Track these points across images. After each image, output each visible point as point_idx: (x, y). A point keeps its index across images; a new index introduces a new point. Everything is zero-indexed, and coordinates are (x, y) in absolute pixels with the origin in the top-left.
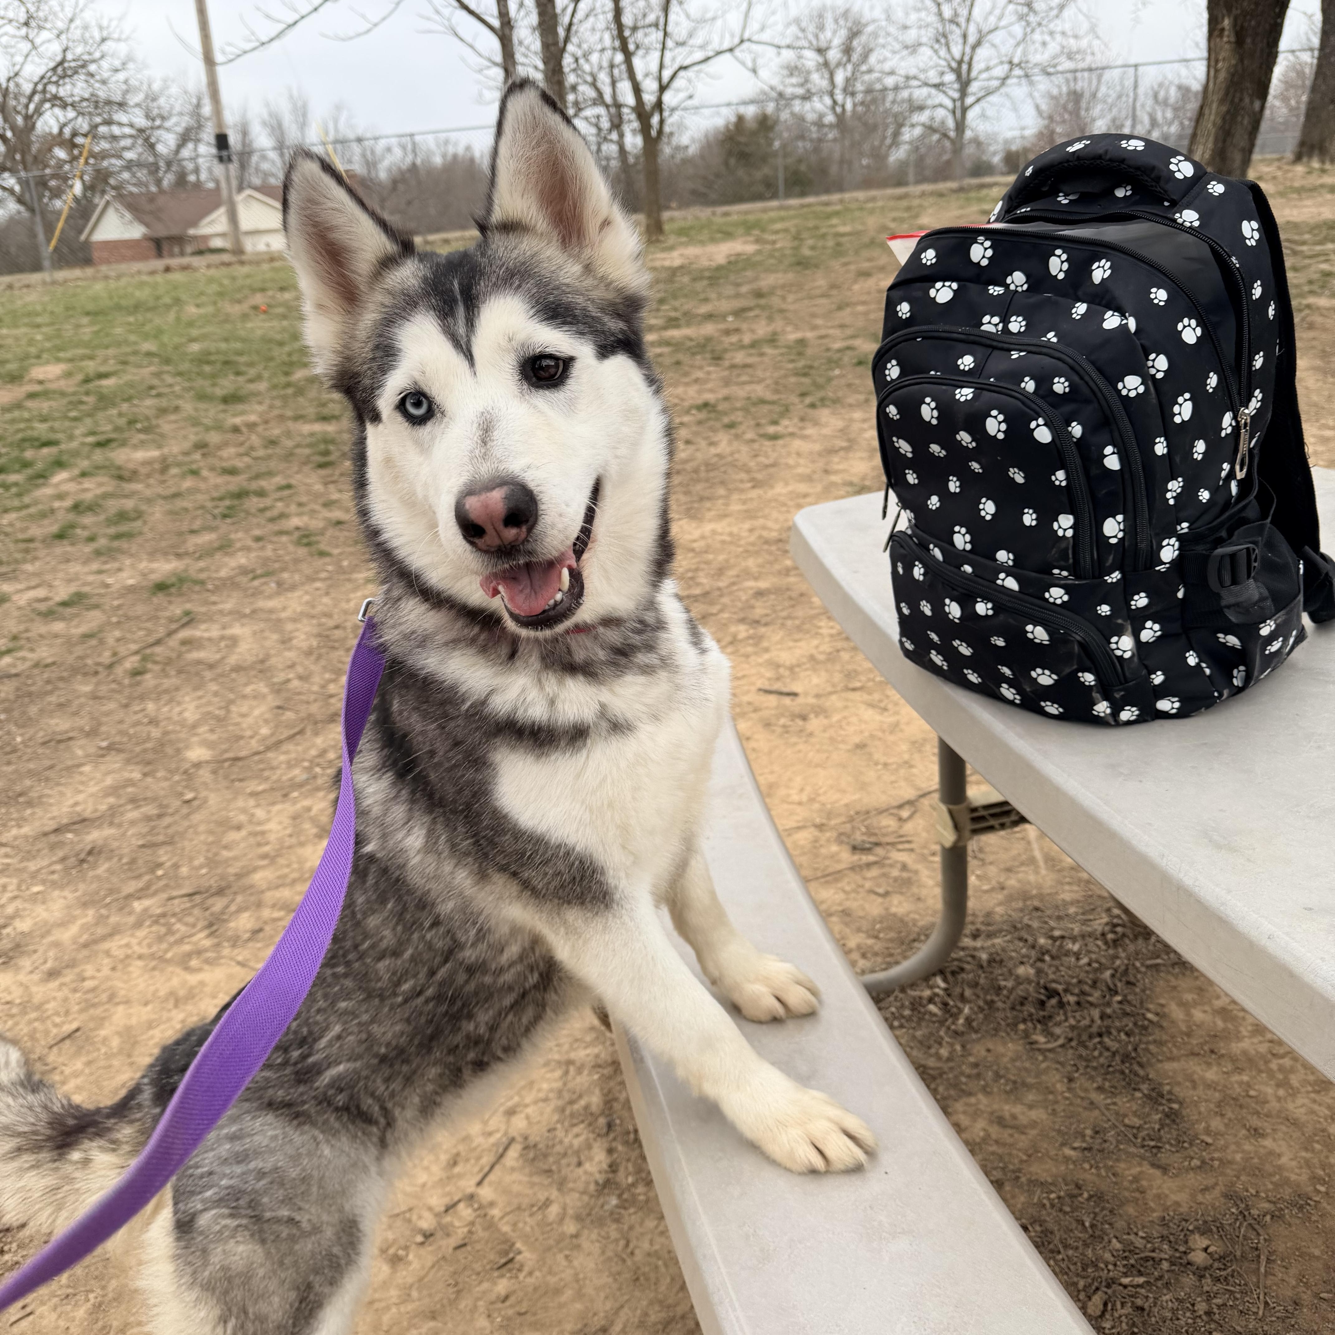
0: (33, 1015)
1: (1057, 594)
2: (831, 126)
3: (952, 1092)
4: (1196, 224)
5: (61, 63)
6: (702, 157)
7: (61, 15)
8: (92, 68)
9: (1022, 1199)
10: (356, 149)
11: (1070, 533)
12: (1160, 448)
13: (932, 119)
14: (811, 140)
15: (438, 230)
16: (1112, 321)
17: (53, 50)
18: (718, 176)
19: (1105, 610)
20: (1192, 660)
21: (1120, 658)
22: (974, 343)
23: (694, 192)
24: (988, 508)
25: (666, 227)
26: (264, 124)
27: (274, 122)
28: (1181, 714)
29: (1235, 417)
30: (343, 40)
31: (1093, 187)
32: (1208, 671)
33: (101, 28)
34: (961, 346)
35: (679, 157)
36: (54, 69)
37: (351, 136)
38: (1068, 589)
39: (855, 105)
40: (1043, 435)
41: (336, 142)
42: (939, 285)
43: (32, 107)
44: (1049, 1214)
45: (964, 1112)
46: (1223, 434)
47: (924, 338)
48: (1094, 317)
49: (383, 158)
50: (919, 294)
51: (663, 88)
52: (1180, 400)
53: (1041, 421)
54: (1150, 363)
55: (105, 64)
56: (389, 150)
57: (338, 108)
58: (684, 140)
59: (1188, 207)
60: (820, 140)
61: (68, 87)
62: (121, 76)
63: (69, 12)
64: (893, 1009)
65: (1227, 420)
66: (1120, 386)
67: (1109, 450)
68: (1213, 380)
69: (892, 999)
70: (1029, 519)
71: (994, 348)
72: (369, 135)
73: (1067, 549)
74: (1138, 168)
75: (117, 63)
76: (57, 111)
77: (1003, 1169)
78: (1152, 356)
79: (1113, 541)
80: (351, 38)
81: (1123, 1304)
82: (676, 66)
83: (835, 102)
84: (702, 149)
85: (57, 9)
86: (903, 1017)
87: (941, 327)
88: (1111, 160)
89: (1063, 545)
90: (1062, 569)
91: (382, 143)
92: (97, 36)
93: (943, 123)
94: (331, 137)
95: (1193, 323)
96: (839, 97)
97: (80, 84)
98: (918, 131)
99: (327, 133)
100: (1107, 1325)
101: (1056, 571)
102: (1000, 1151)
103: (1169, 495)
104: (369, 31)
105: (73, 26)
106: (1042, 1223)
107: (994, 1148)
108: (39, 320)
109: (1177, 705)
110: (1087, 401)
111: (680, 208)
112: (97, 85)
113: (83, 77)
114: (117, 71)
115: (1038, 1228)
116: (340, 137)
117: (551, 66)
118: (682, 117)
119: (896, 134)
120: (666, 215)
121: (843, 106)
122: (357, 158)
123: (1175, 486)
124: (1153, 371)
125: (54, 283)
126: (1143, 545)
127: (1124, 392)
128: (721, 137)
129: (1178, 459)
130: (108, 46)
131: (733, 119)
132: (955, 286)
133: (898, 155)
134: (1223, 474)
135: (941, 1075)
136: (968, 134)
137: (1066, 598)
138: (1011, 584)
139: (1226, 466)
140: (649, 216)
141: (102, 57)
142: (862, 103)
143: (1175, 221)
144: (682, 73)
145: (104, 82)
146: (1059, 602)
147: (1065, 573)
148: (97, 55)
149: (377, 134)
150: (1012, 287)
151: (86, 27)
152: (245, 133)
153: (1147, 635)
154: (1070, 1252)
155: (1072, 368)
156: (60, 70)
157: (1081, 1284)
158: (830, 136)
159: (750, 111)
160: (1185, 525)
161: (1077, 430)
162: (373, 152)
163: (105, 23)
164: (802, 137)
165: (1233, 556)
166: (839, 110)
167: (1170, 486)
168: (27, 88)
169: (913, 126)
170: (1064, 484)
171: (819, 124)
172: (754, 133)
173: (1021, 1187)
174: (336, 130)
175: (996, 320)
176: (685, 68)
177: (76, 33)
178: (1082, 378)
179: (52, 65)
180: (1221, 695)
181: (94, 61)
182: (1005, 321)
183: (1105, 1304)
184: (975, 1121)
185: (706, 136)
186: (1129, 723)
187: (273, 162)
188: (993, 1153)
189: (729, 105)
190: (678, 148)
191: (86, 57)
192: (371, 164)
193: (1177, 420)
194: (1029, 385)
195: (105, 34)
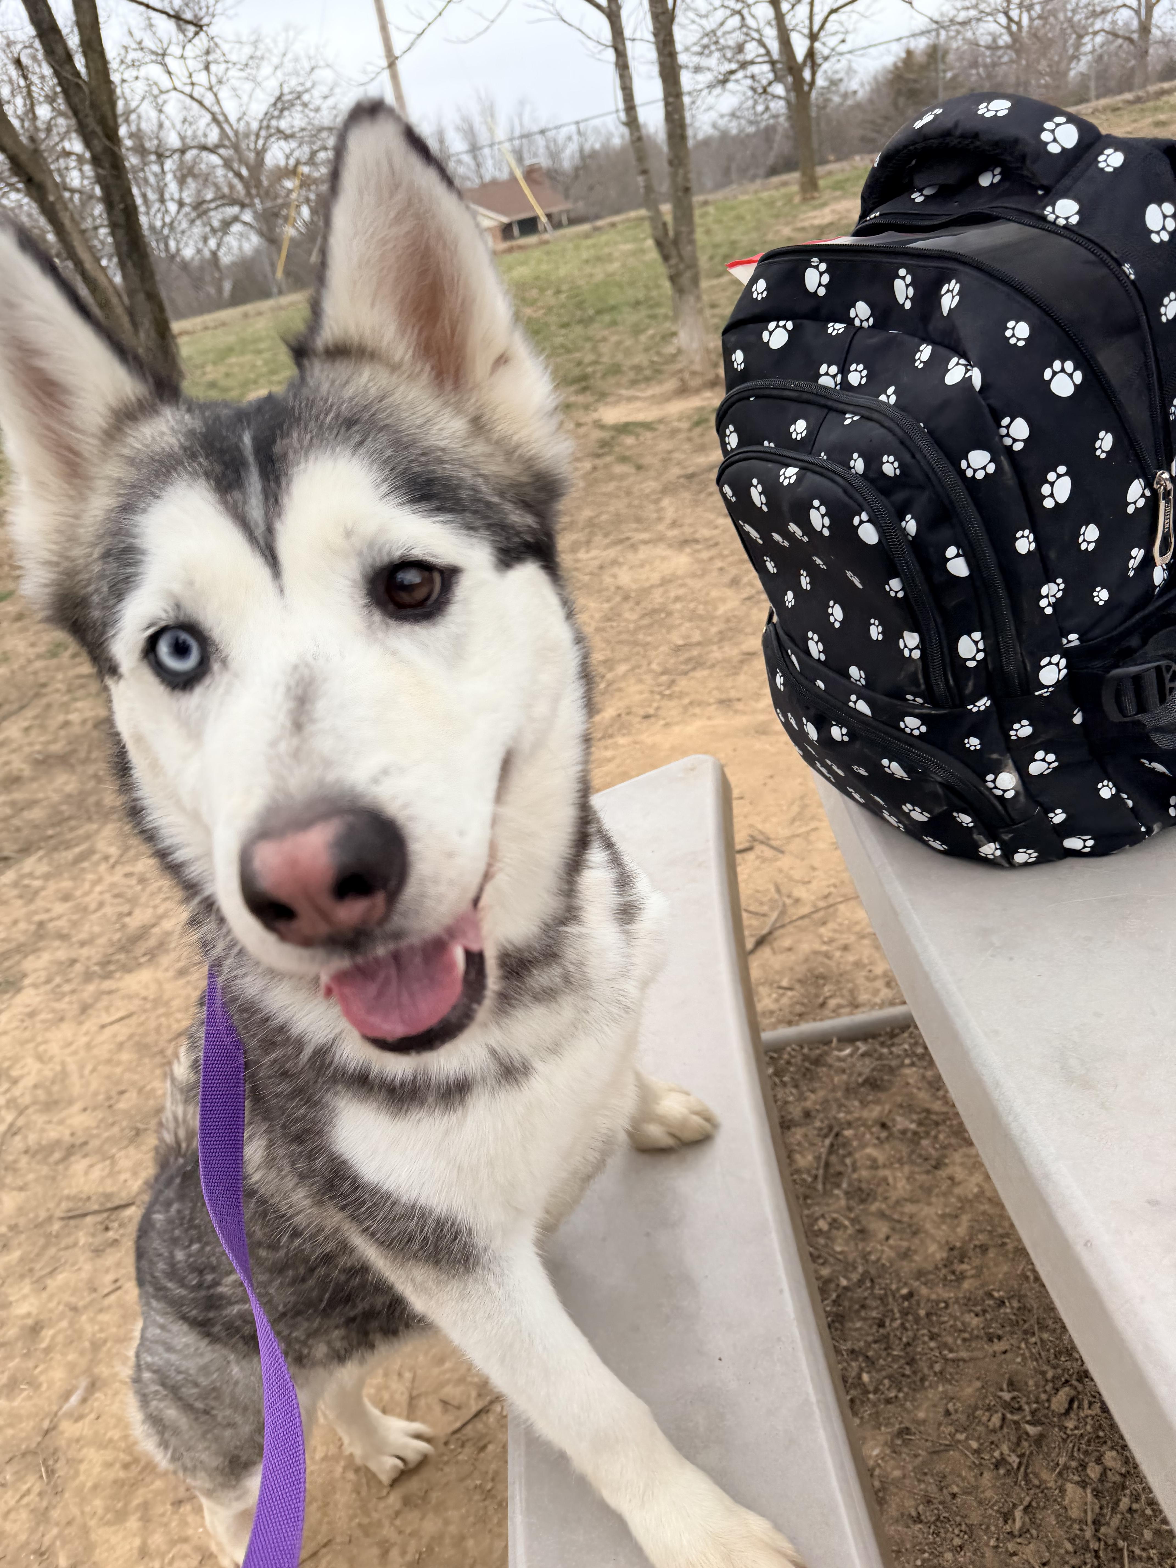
0: (161, 1010)
1: (912, 723)
2: (1007, 47)
3: (953, 1141)
4: (1074, 220)
5: (279, 98)
6: (871, 101)
7: (275, 51)
8: (306, 97)
9: (1005, 1268)
10: (540, 141)
11: (916, 654)
12: (1024, 544)
13: (1114, 22)
14: (985, 66)
15: (618, 212)
16: (955, 373)
17: (270, 87)
18: (887, 118)
19: (974, 743)
20: (1106, 791)
21: (1001, 799)
22: (808, 402)
23: (863, 139)
24: (837, 613)
25: (821, 183)
26: (458, 129)
27: (466, 127)
28: (1096, 853)
29: (1149, 484)
30: (465, 42)
31: (950, 175)
32: (1130, 803)
33: (310, 58)
34: (793, 407)
35: (850, 102)
36: (275, 104)
37: (535, 128)
38: (924, 719)
39: (1031, 19)
40: (869, 534)
41: (522, 137)
42: (772, 325)
43: (261, 142)
44: (1031, 1289)
45: (962, 1164)
46: (1131, 509)
47: (757, 397)
48: (938, 365)
49: (565, 146)
50: (752, 338)
51: (813, 37)
52: (1051, 476)
53: (864, 516)
54: (1003, 431)
55: (316, 93)
56: (570, 138)
57: (522, 103)
58: (854, 85)
59: (1065, 195)
60: (994, 65)
61: (289, 119)
62: (330, 102)
63: (281, 46)
64: (906, 1046)
65: (1136, 492)
66: (964, 464)
67: (951, 551)
68: (1106, 442)
69: (906, 1035)
70: (875, 632)
71: (830, 409)
72: (551, 126)
73: (915, 674)
74: (996, 144)
75: (325, 90)
76: (282, 143)
77: (990, 1232)
78: (1006, 421)
79: (971, 664)
80: (471, 39)
81: (1090, 1404)
82: (827, 10)
83: (1010, 19)
84: (873, 91)
85: (271, 45)
86: (915, 1054)
87: (772, 382)
88: (963, 136)
89: (912, 668)
90: (915, 695)
91: (564, 132)
92: (307, 66)
93: (1126, 24)
94: (517, 133)
95: (1069, 366)
96: (1014, 14)
97: (298, 116)
98: (1099, 39)
99: (512, 132)
100: (1070, 1424)
101: (909, 697)
102: (991, 1211)
103: (1043, 603)
104: (487, 28)
105: (286, 59)
106: (1021, 1298)
107: (986, 1207)
108: (262, 346)
109: (1090, 843)
110: (921, 487)
111: (838, 160)
112: (312, 114)
113: (299, 108)
114: (326, 97)
115: (1015, 1304)
116: (526, 131)
117: (661, 37)
118: (850, 61)
119: (1078, 45)
120: (820, 170)
121: (1019, 24)
122: (542, 151)
123: (1052, 591)
124: (1008, 441)
125: (281, 308)
126: (1011, 669)
127: (969, 473)
128: (890, 76)
129: (1052, 555)
130: (318, 74)
131: (903, 55)
132: (790, 325)
133: (1079, 68)
134: (1133, 564)
135: (944, 1121)
136: (1156, 33)
137: (923, 729)
138: (863, 707)
139: (1138, 554)
140: (804, 174)
141: (313, 86)
142: (1040, 17)
143: (1044, 218)
144: (833, 17)
145: (317, 110)
146: (916, 733)
147: (919, 700)
148: (308, 84)
149: (559, 123)
150: (857, 322)
151: (296, 60)
152: (442, 141)
153: (1035, 768)
154: (1045, 1336)
155: (902, 443)
156: (279, 105)
157: (1050, 1375)
158: (1005, 59)
159: (921, 44)
160: (1073, 637)
161: (911, 526)
162: (555, 141)
163: (312, 52)
164: (974, 64)
165: (1137, 679)
166: (1014, 27)
167: (1044, 590)
168: (255, 126)
169: (1095, 33)
170: (901, 595)
171: (993, 47)
172: (924, 67)
173: (1005, 1255)
174: (521, 125)
175: (834, 369)
176: (833, 11)
177: (289, 66)
178: (913, 456)
179: (273, 100)
180: (1149, 831)
181: (307, 91)
182: (844, 371)
183: (1071, 1402)
184: (971, 1174)
185: (875, 78)
186: (1026, 864)
187: (468, 166)
188: (984, 1213)
189: (899, 39)
190: (845, 96)
191: (300, 89)
192: (554, 155)
193: (1049, 503)
194: (858, 465)
195: (313, 63)
